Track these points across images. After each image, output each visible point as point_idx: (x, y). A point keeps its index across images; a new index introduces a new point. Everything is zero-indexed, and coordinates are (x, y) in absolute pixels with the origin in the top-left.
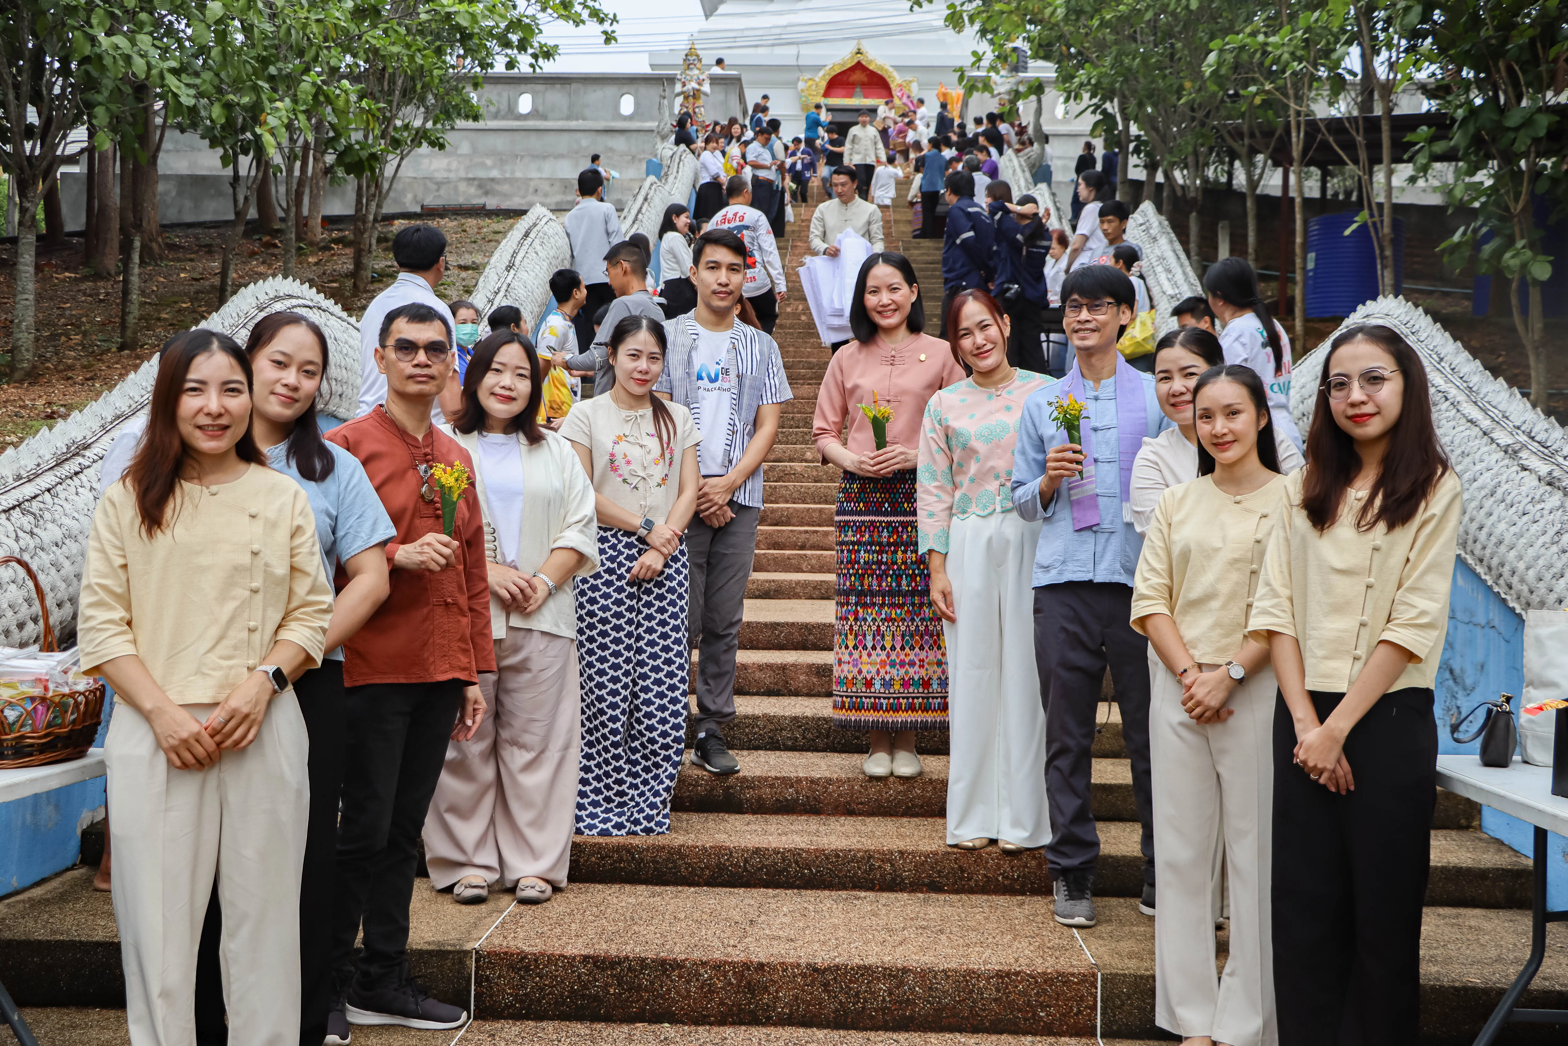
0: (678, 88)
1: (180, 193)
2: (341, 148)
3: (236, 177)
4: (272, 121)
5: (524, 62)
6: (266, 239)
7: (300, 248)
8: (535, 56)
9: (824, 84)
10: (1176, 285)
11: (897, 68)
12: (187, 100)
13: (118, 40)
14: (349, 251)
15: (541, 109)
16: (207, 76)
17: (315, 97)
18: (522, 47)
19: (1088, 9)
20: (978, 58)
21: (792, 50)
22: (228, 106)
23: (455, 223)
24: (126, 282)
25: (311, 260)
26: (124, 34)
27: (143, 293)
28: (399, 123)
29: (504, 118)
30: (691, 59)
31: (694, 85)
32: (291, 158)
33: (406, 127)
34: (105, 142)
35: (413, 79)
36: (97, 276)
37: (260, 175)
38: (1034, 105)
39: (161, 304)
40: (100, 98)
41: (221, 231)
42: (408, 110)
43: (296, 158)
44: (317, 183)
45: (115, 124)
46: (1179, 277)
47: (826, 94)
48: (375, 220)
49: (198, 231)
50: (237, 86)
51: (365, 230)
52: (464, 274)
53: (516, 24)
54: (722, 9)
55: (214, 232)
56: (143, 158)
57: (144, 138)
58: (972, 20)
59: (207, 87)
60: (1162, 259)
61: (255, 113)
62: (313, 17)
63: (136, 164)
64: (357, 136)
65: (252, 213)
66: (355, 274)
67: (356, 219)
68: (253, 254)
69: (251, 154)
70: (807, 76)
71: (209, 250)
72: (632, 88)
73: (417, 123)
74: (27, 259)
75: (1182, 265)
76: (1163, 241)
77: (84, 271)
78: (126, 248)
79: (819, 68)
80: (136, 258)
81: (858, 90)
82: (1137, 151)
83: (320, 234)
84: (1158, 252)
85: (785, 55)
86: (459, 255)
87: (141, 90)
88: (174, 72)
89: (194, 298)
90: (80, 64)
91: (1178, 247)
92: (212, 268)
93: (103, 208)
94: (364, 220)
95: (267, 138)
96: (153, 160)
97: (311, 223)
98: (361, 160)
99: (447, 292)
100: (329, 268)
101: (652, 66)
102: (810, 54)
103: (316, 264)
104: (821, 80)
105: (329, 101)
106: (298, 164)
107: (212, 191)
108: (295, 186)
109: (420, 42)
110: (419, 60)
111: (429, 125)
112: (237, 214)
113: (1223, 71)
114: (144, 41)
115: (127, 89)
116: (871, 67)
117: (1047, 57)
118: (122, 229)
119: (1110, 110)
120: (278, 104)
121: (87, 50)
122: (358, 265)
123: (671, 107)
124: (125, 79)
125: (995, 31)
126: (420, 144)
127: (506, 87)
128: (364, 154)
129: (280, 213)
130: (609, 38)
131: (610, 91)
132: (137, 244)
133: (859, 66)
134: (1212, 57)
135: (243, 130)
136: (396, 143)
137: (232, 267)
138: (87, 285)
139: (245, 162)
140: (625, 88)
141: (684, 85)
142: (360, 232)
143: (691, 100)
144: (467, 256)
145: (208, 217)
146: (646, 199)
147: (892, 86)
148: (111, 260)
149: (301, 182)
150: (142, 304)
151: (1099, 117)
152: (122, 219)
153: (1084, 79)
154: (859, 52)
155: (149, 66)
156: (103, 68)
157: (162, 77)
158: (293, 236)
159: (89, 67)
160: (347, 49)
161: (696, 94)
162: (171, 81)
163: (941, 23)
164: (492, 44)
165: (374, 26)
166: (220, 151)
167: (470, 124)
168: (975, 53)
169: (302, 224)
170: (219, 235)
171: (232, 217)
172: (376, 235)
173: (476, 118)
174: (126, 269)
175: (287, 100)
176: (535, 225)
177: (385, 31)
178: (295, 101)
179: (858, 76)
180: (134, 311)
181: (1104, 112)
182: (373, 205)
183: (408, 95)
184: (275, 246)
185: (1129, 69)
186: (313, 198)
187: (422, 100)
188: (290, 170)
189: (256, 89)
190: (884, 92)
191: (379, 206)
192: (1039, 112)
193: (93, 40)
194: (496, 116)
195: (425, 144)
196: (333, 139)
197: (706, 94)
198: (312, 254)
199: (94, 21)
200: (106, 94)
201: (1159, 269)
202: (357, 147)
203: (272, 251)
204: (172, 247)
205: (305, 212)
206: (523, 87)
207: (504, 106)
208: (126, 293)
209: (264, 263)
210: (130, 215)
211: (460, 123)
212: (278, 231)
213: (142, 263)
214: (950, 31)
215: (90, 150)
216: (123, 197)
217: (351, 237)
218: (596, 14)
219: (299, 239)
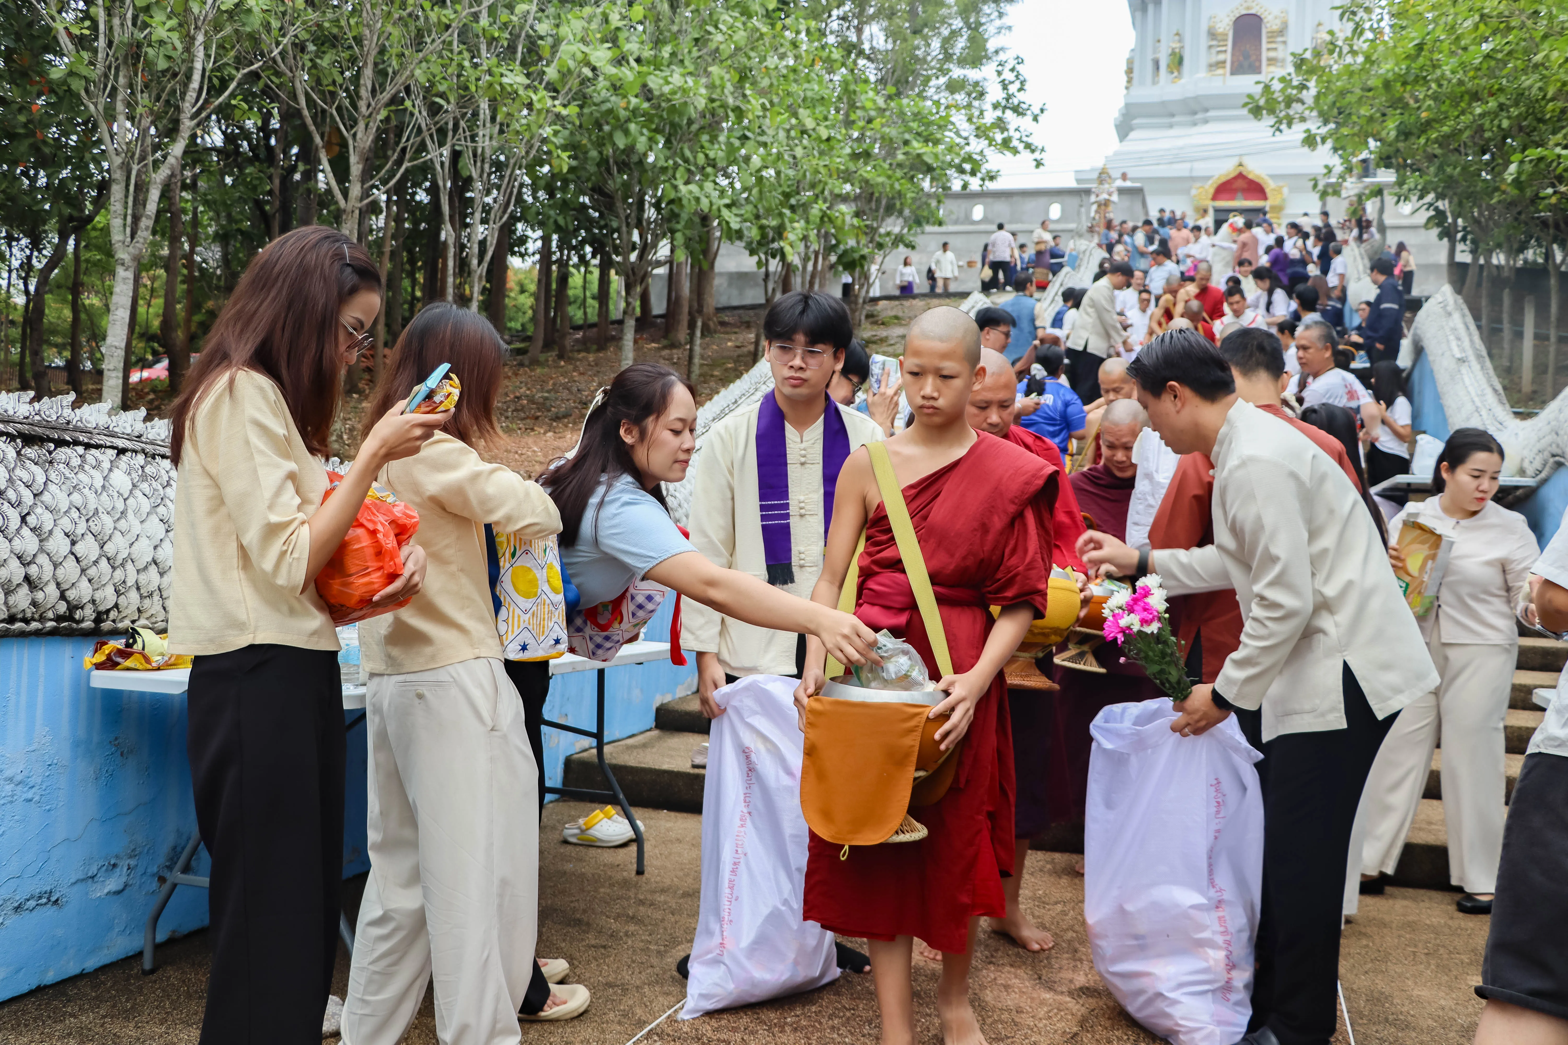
0: (1093, 198)
1: (730, 285)
2: (840, 252)
3: (767, 274)
4: (792, 236)
5: (975, 184)
8: (983, 180)
9: (1212, 191)
10: (1463, 350)
11: (1273, 177)
12: (735, 226)
13: (693, 187)
15: (990, 215)
16: (749, 207)
17: (822, 218)
18: (973, 173)
19: (1415, 131)
20: (1329, 170)
21: (1187, 166)
22: (762, 228)
23: (923, 303)
24: (691, 350)
26: (696, 182)
27: (702, 357)
28: (883, 231)
29: (962, 223)
30: (1103, 176)
31: (1105, 196)
32: (806, 259)
33: (888, 234)
34: (681, 256)
35: (893, 198)
36: (673, 346)
37: (784, 272)
38: (1378, 204)
39: (713, 365)
40: (679, 227)
42: (890, 220)
43: (809, 259)
44: (824, 276)
45: (688, 244)
46: (1466, 343)
47: (1215, 198)
48: (864, 301)
49: (741, 312)
50: (769, 211)
53: (969, 158)
54: (1133, 135)
55: (751, 313)
56: (705, 266)
57: (706, 252)
58: (1324, 141)
59: (748, 216)
60: (1454, 329)
61: (780, 232)
62: (822, 163)
63: (700, 269)
64: (851, 243)
70: (1198, 184)
71: (747, 326)
72: (1060, 199)
73: (896, 230)
74: (629, 336)
75: (1470, 335)
76: (1457, 316)
77: (665, 342)
78: (692, 326)
79: (1208, 178)
80: (698, 333)
81: (1241, 194)
82: (1464, 239)
84: (1451, 324)
85: (1181, 170)
87: (705, 219)
88: (728, 206)
89: (737, 360)
90: (668, 204)
91: (1470, 319)
93: (678, 298)
95: (788, 249)
96: (712, 265)
98: (854, 259)
101: (1078, 181)
102: (1201, 169)
104: (1210, 187)
105: (831, 220)
106: (811, 263)
107: (751, 283)
108: (808, 278)
109: (899, 173)
110: (897, 186)
111: (905, 231)
112: (767, 300)
113: (1523, 178)
114: (708, 186)
115: (697, 220)
116: (1251, 176)
117: (1387, 167)
118: (690, 313)
119: (1441, 207)
120: (796, 225)
121: (672, 195)
123: (1088, 212)
124: (696, 213)
125: (1343, 148)
126: (898, 246)
127: (963, 201)
128: (857, 256)
130: (1039, 164)
131: (1042, 201)
132: (699, 324)
133: (1241, 176)
134: (1513, 168)
135: (773, 241)
136: (880, 246)
138: (666, 352)
139: (773, 264)
140: (1055, 199)
141: (1097, 196)
143: (1103, 207)
145: (748, 301)
147: (1267, 190)
148: (682, 334)
149: (813, 276)
150: (702, 365)
151: (1432, 213)
152: (690, 307)
153: (1412, 186)
154: (1241, 165)
155: (711, 204)
156: (682, 206)
157: (719, 210)
159: (672, 206)
160: (846, 181)
161: (1107, 203)
162: (725, 213)
163: (1299, 143)
164: (951, 172)
165: (866, 164)
166: (755, 258)
167: (936, 229)
168: (1326, 167)
171: (763, 301)
172: (864, 313)
173: (940, 224)
174: (691, 341)
175: (802, 222)
177: (874, 167)
178: (807, 222)
179: (1240, 183)
180: (696, 370)
181: (1436, 209)
183: (890, 209)
185: (1451, 177)
187: (901, 212)
188: (805, 268)
189: (781, 215)
190: (1258, 194)
191: (867, 292)
192: (1381, 210)
193: (675, 187)
194: (956, 222)
195: (901, 246)
196: (835, 245)
197: (1115, 202)
199: (678, 175)
200: (683, 223)
201: (1452, 338)
202: (852, 251)
204: (723, 324)
206: (976, 201)
207: (962, 215)
208: (691, 357)
210: (695, 305)
211: (928, 228)
213: (703, 335)
214: (1306, 149)
215: (670, 261)
216: (691, 291)
218: (1028, 146)
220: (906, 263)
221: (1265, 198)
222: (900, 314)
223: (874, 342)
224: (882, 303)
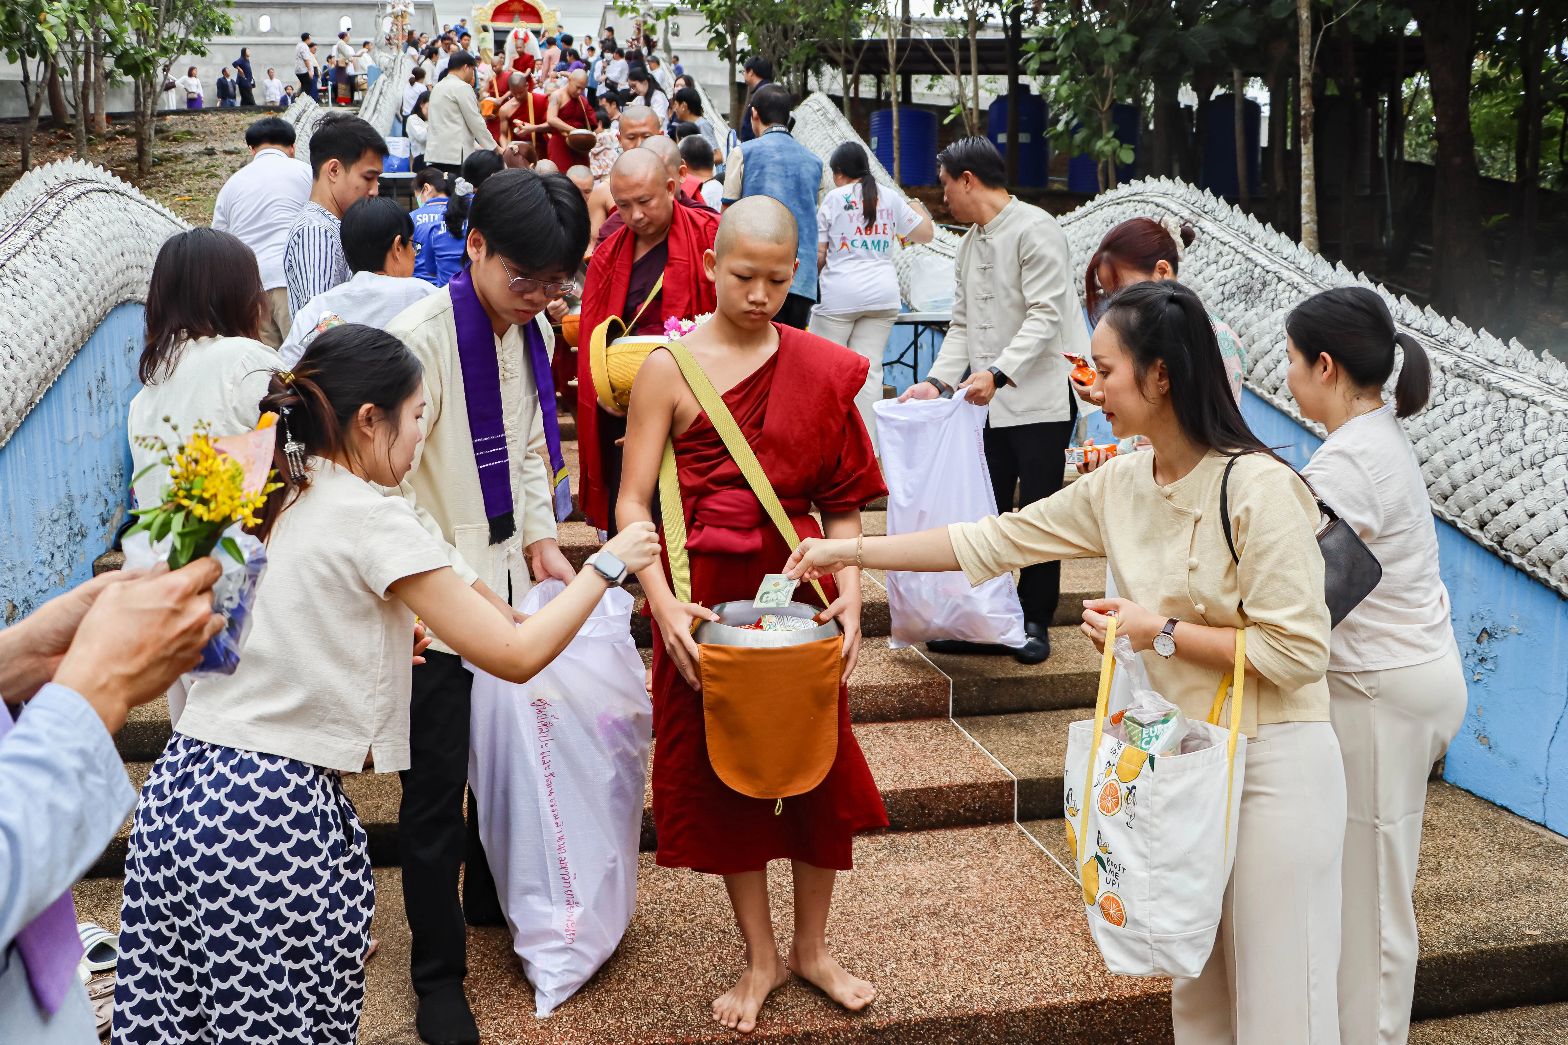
0: (389, 10)
2: (118, 52)
3: (26, 77)
4: (51, 19)
6: (60, 132)
7: (90, 140)
9: (491, 12)
14: (133, 141)
15: (277, 28)
23: (216, 117)
25: (100, 148)
28: (166, 36)
29: (248, 35)
31: (402, 7)
32: (74, 62)
33: (172, 37)
37: (48, 75)
41: (21, 126)
42: (172, 26)
43: (79, 62)
44: (100, 86)
47: (493, 19)
48: (152, 115)
51: (145, 123)
52: (229, 158)
55: (14, 127)
61: (35, 14)
64: (131, 43)
65: (45, 111)
66: (140, 158)
67: (137, 115)
68: (50, 145)
69: (38, 56)
70: (478, 5)
71: (12, 141)
72: (349, 11)
73: (181, 35)
81: (517, 16)
83: (106, 128)
86: (224, 142)
92: (16, 157)
94: (143, 115)
95: (49, 35)
97: (97, 118)
98: (136, 62)
99: (217, 172)
100: (116, 154)
103: (105, 152)
104: (489, 9)
105: (104, 4)
106: (81, 68)
107: (10, 94)
108: (80, 89)
111: (191, 37)
112: (31, 110)
120: (56, 4)
122: (141, 151)
123: (385, 24)
126: (185, 51)
127: (248, 10)
128: (139, 58)
129: (71, 111)
131: (332, 13)
136: (165, 51)
137: (31, 154)
139: (33, 63)
140: (344, 11)
141: (393, 7)
142: (140, 125)
143: (400, 19)
144: (230, 143)
145: (7, 114)
146: (381, 93)
147: (542, 14)
149: (86, 85)
151: (713, 35)
158: (83, 128)
161: (403, 15)
167: (224, 39)
169: (90, 121)
170: (20, 129)
171: (26, 114)
172: (154, 127)
173: (228, 32)
175: (65, 1)
176: (304, 111)
178: (72, 2)
179: (516, 7)
182: (150, 101)
184: (69, 138)
186: (97, 98)
187: (182, 18)
188: (75, 74)
190: (536, 19)
191: (154, 103)
194: (243, 33)
195: (189, 52)
196: (110, 44)
197: (411, 15)
198: (101, 143)
202: (132, 51)
203: (65, 142)
205: (92, 110)
206: (262, 10)
207: (248, 26)
209: (60, 151)
211: (216, 37)
212: (70, 125)
217: (133, 129)
219: (88, 131)
220: (190, 74)
221: (540, 21)
222: (193, 129)
223: (169, 160)
224: (170, 118)
